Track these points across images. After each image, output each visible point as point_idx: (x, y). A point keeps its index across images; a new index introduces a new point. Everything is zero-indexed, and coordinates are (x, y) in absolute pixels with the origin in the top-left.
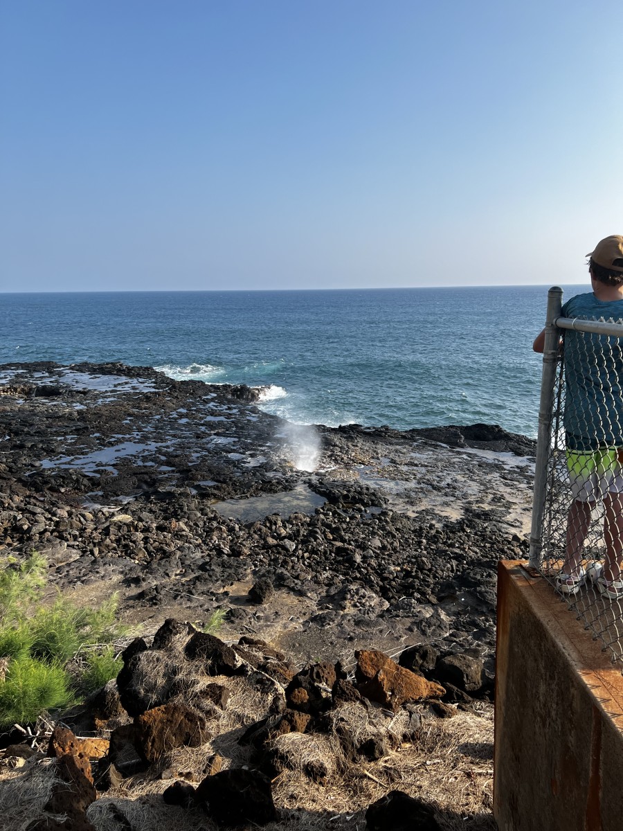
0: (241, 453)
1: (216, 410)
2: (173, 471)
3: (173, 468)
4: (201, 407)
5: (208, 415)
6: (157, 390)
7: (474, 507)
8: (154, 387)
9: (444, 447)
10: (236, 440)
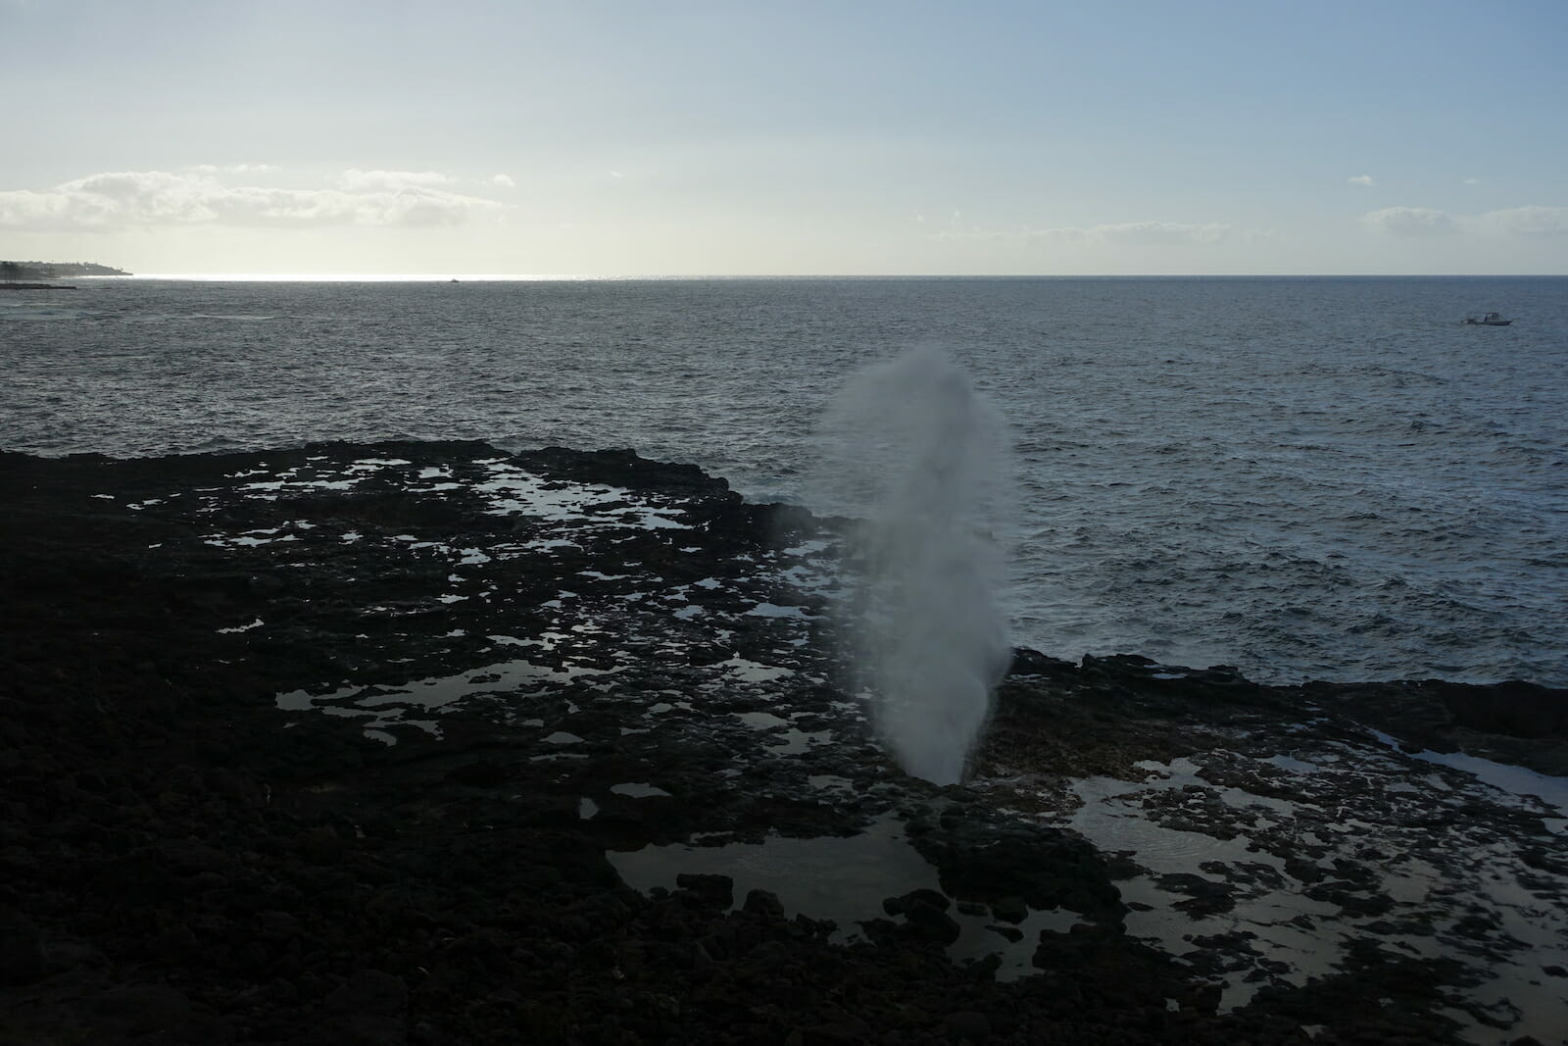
0: (777, 714)
1: (796, 588)
2: (573, 748)
3: (579, 740)
4: (765, 577)
5: (763, 601)
6: (680, 526)
7: (1388, 943)
8: (678, 519)
9: (1383, 746)
10: (789, 673)
